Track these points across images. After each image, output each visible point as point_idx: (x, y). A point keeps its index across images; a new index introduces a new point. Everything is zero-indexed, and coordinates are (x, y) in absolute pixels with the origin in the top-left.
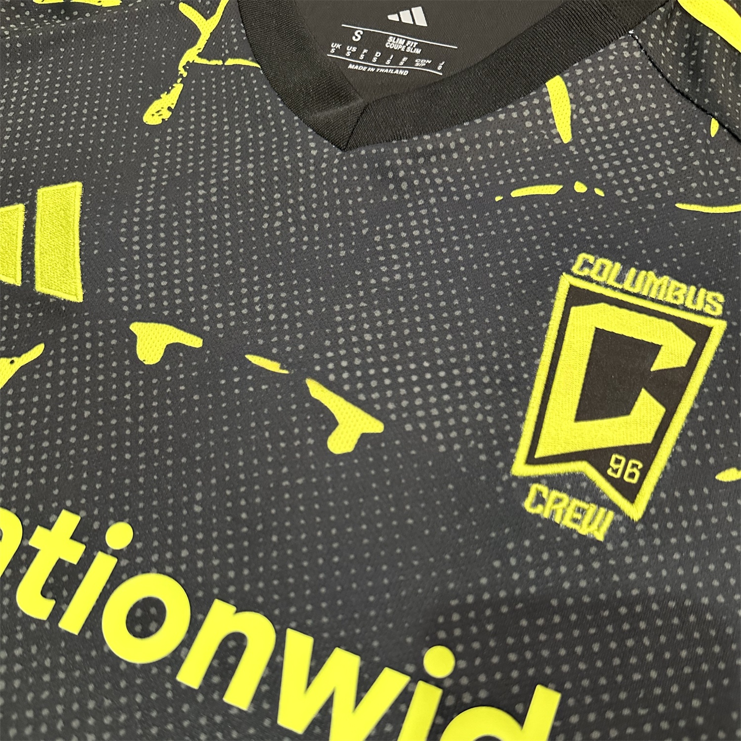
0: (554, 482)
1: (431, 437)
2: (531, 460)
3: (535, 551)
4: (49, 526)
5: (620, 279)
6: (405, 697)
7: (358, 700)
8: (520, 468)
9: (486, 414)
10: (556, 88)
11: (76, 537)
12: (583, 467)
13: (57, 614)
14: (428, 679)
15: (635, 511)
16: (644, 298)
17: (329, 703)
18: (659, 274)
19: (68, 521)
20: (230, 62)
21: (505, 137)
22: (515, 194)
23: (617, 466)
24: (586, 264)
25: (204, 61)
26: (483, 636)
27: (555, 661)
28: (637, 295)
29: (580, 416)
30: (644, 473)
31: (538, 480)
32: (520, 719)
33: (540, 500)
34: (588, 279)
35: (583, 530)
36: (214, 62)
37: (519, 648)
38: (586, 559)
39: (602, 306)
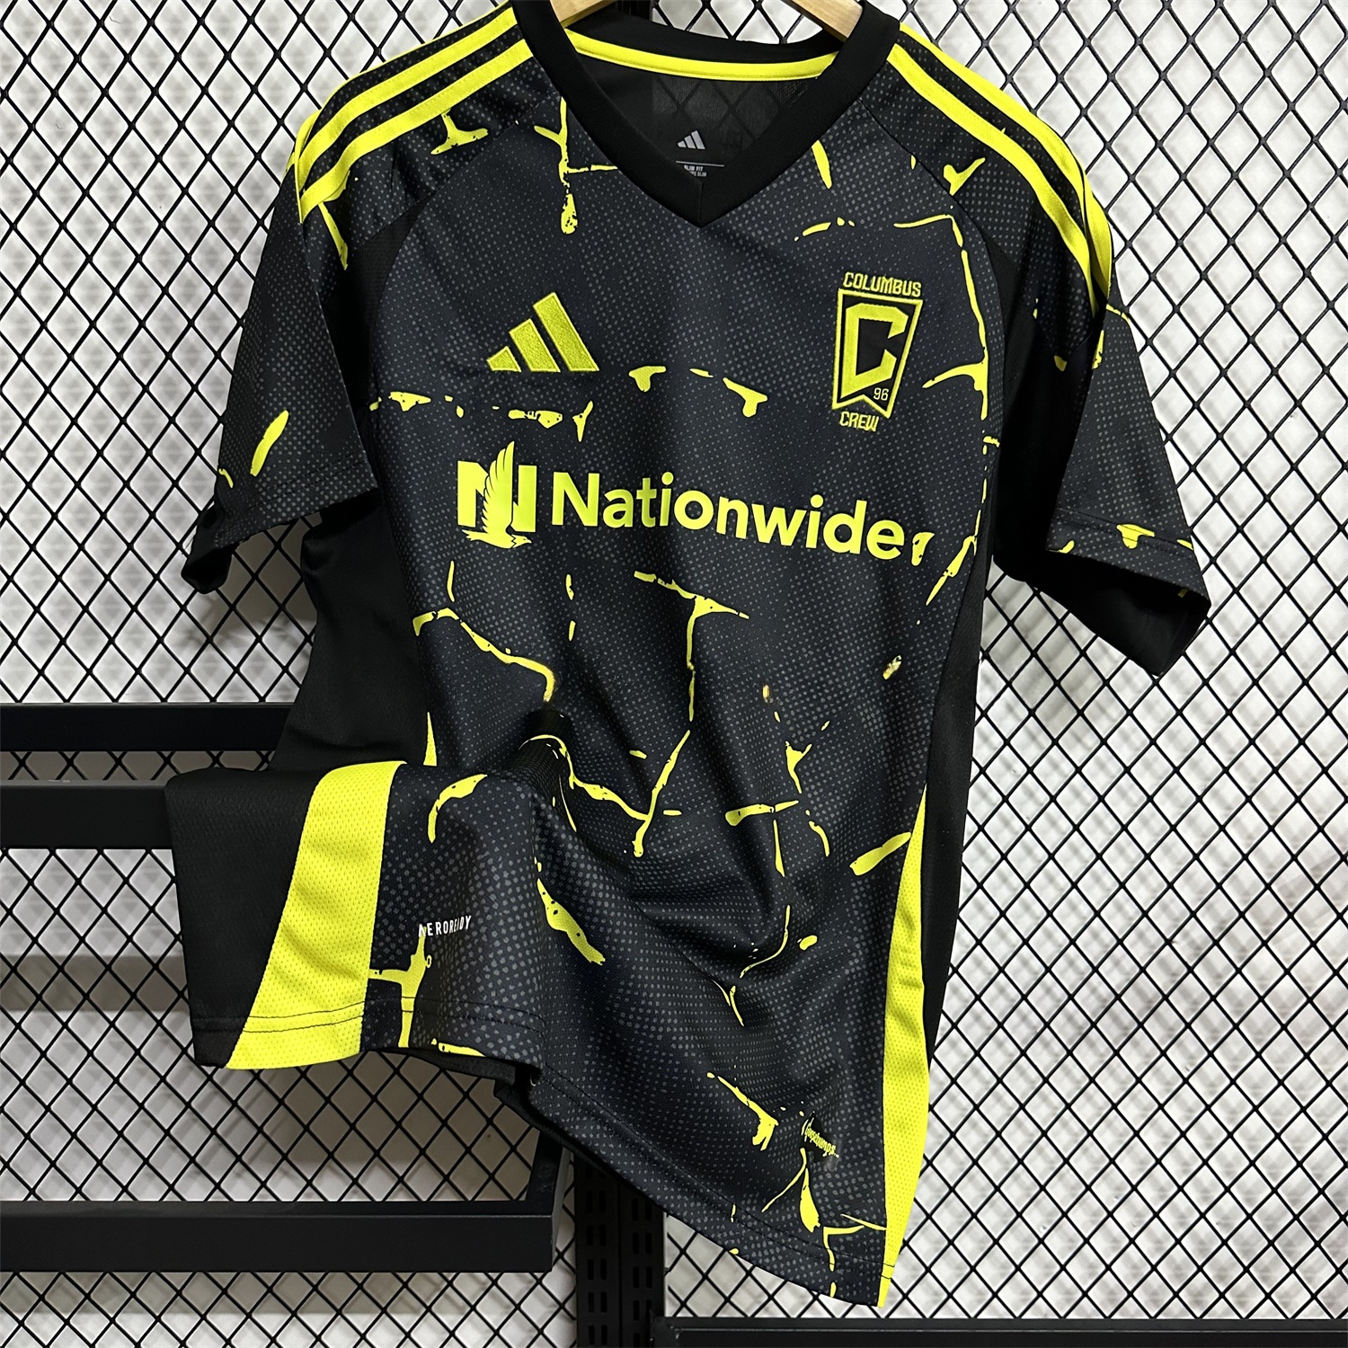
0: (850, 409)
1: (791, 397)
2: (839, 400)
3: (848, 443)
4: (641, 488)
5: (868, 285)
6: (806, 518)
7: (788, 525)
8: (836, 405)
9: (814, 379)
10: (818, 149)
11: (652, 487)
12: (863, 397)
13: (658, 521)
14: (815, 509)
15: (887, 414)
16: (883, 294)
17: (777, 528)
18: (888, 278)
19: (646, 482)
20: (594, 168)
21: (793, 192)
22: (806, 233)
23: (878, 393)
24: (850, 280)
25: (575, 171)
26: (833, 485)
27: (863, 488)
28: (878, 293)
29: (858, 372)
30: (890, 394)
31: (843, 409)
32: (853, 515)
33: (846, 419)
34: (852, 289)
35: (867, 428)
36: (582, 170)
37: (848, 487)
38: (869, 442)
39: (861, 305)
